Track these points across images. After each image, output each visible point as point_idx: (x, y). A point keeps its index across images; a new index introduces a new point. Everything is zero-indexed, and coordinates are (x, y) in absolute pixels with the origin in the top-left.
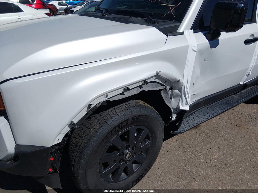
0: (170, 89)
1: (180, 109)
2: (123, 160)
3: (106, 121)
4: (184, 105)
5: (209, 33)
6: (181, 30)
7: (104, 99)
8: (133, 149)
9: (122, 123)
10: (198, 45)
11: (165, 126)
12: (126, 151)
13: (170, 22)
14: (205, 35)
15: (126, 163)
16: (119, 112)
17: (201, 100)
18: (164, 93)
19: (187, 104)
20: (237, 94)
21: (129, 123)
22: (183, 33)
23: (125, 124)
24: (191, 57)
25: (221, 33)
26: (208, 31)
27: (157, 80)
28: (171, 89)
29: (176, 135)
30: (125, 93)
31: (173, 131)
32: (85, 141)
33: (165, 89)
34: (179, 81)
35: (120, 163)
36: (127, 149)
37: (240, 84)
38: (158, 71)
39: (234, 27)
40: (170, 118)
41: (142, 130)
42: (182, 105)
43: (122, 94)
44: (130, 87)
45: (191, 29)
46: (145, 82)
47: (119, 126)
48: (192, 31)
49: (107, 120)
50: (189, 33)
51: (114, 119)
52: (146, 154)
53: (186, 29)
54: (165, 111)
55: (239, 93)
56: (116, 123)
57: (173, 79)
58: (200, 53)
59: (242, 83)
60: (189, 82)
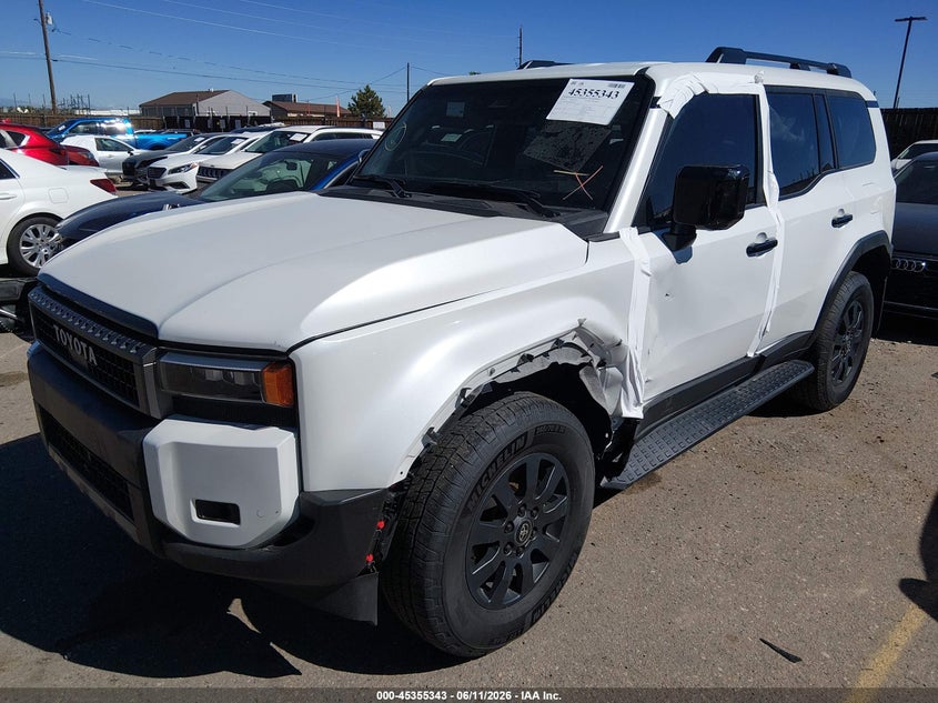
0: (599, 365)
1: (624, 415)
2: (512, 545)
3: (481, 437)
4: (632, 406)
5: (671, 233)
6: (611, 228)
7: (487, 379)
8: (533, 516)
9: (515, 441)
10: (651, 261)
11: (596, 460)
12: (518, 520)
13: (586, 211)
14: (663, 238)
15: (518, 553)
16: (508, 416)
17: (665, 397)
18: (586, 374)
19: (638, 403)
20: (743, 385)
21: (529, 443)
22: (616, 235)
23: (520, 443)
24: (641, 288)
25: (697, 231)
26: (668, 230)
27: (577, 341)
28: (602, 364)
29: (619, 491)
30: (519, 368)
31: (610, 478)
32: (441, 485)
33: (590, 364)
34: (619, 344)
35: (505, 550)
36: (520, 513)
37: (746, 357)
38: (582, 318)
39: (724, 217)
40: (607, 435)
41: (552, 465)
42: (627, 406)
43: (514, 370)
44: (534, 353)
45: (633, 226)
46: (558, 343)
47: (511, 450)
48: (635, 230)
49: (485, 433)
50: (630, 235)
51: (498, 430)
52: (557, 536)
53: (622, 225)
54: (595, 417)
55: (747, 383)
56: (505, 442)
57: (608, 339)
58: (657, 277)
59: (751, 355)
60: (640, 348)
